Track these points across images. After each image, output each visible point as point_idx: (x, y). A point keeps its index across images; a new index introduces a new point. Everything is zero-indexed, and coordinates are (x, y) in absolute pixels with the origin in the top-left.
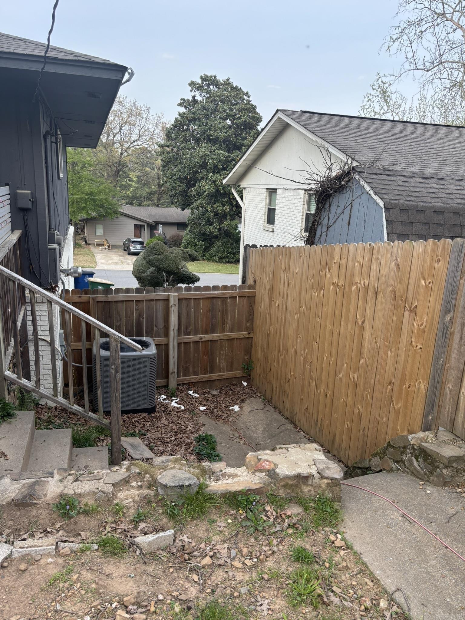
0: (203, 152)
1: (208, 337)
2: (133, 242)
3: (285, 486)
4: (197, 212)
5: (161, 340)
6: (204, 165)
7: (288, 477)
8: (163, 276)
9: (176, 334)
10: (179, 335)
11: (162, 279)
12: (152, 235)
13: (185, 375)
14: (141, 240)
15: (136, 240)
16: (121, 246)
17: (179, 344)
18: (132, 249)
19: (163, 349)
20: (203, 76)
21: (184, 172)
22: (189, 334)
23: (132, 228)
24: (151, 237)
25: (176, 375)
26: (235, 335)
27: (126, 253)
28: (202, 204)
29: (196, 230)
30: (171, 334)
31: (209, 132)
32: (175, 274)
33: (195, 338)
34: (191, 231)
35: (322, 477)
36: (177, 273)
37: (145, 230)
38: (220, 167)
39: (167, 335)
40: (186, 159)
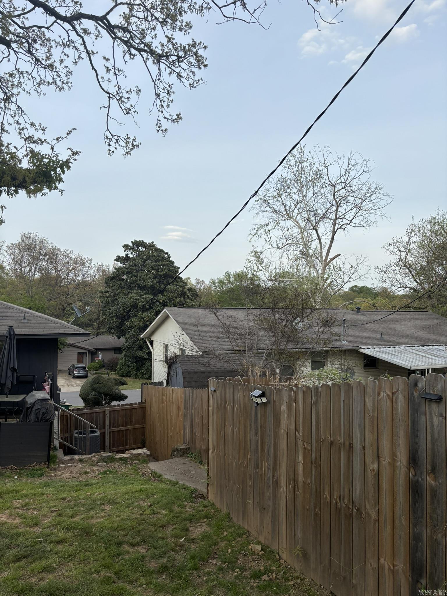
0: (134, 297)
1: (124, 428)
2: (77, 368)
3: (135, 456)
4: (130, 341)
5: (102, 431)
6: (135, 306)
7: (135, 454)
8: (102, 397)
9: (109, 427)
10: (110, 428)
11: (101, 399)
12: (92, 360)
13: (113, 448)
14: (83, 365)
15: (79, 365)
16: (67, 370)
17: (110, 432)
18: (76, 373)
19: (103, 435)
20: (134, 241)
21: (119, 311)
22: (115, 427)
23: (76, 356)
24: (91, 362)
25: (109, 447)
26: (136, 426)
27: (71, 377)
28: (133, 335)
29: (130, 355)
30: (106, 427)
31: (138, 282)
32: (110, 395)
33: (117, 429)
34: (125, 355)
35: (145, 454)
36: (111, 395)
37: (86, 356)
38: (147, 307)
39: (104, 428)
40: (121, 302)
